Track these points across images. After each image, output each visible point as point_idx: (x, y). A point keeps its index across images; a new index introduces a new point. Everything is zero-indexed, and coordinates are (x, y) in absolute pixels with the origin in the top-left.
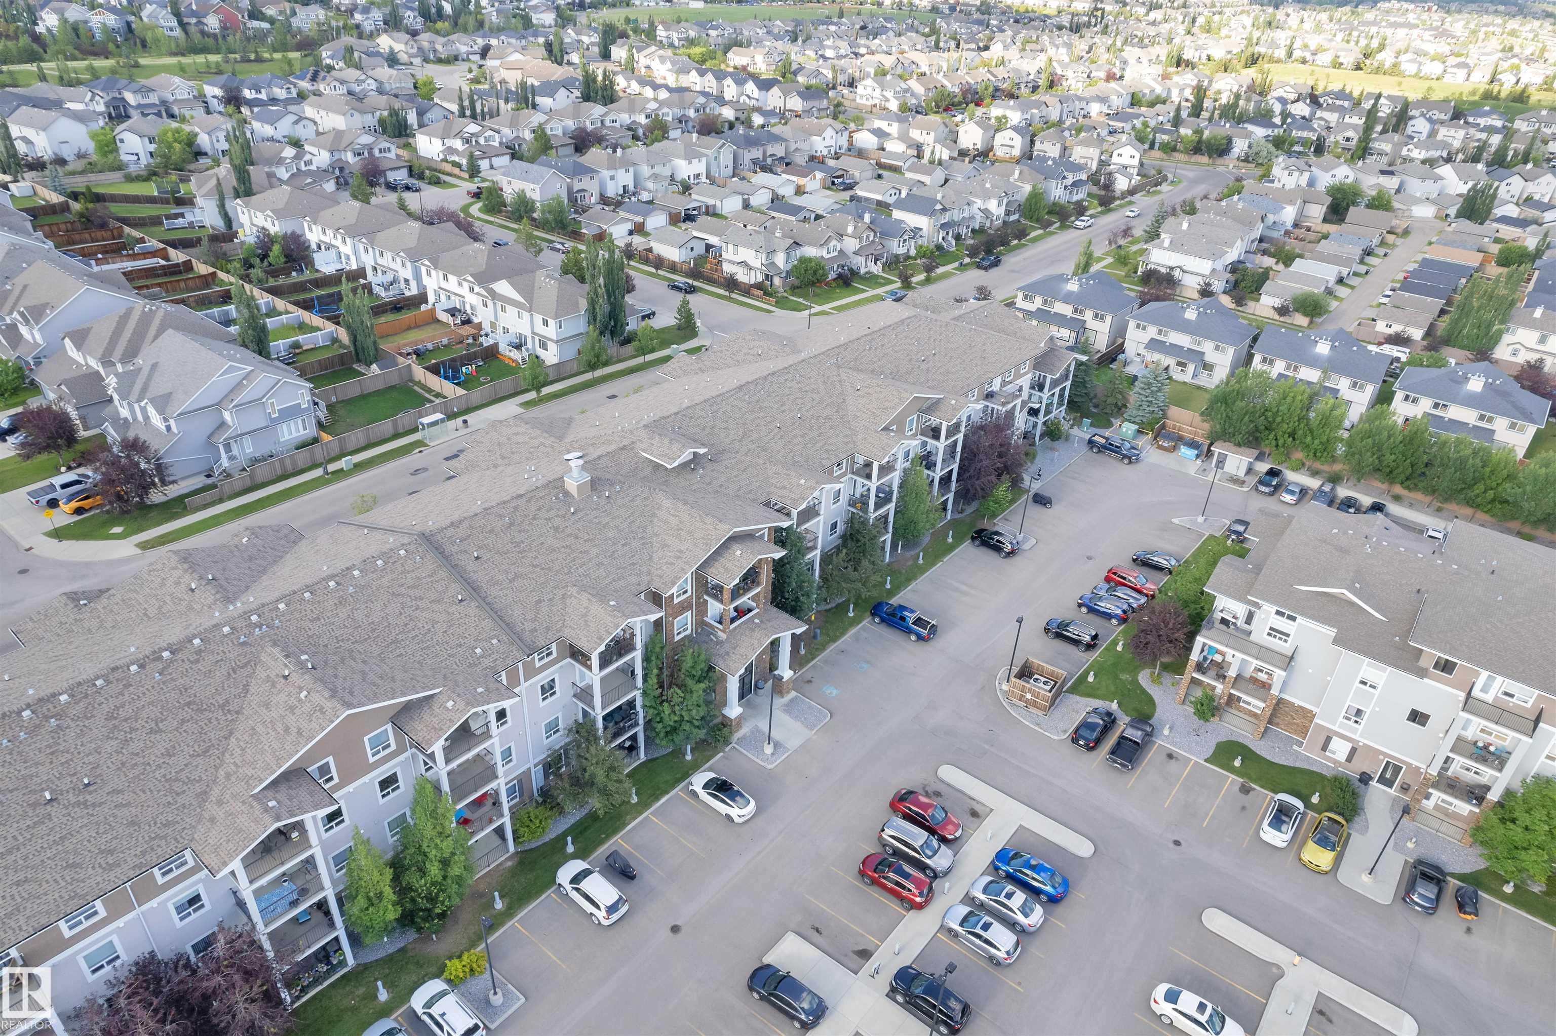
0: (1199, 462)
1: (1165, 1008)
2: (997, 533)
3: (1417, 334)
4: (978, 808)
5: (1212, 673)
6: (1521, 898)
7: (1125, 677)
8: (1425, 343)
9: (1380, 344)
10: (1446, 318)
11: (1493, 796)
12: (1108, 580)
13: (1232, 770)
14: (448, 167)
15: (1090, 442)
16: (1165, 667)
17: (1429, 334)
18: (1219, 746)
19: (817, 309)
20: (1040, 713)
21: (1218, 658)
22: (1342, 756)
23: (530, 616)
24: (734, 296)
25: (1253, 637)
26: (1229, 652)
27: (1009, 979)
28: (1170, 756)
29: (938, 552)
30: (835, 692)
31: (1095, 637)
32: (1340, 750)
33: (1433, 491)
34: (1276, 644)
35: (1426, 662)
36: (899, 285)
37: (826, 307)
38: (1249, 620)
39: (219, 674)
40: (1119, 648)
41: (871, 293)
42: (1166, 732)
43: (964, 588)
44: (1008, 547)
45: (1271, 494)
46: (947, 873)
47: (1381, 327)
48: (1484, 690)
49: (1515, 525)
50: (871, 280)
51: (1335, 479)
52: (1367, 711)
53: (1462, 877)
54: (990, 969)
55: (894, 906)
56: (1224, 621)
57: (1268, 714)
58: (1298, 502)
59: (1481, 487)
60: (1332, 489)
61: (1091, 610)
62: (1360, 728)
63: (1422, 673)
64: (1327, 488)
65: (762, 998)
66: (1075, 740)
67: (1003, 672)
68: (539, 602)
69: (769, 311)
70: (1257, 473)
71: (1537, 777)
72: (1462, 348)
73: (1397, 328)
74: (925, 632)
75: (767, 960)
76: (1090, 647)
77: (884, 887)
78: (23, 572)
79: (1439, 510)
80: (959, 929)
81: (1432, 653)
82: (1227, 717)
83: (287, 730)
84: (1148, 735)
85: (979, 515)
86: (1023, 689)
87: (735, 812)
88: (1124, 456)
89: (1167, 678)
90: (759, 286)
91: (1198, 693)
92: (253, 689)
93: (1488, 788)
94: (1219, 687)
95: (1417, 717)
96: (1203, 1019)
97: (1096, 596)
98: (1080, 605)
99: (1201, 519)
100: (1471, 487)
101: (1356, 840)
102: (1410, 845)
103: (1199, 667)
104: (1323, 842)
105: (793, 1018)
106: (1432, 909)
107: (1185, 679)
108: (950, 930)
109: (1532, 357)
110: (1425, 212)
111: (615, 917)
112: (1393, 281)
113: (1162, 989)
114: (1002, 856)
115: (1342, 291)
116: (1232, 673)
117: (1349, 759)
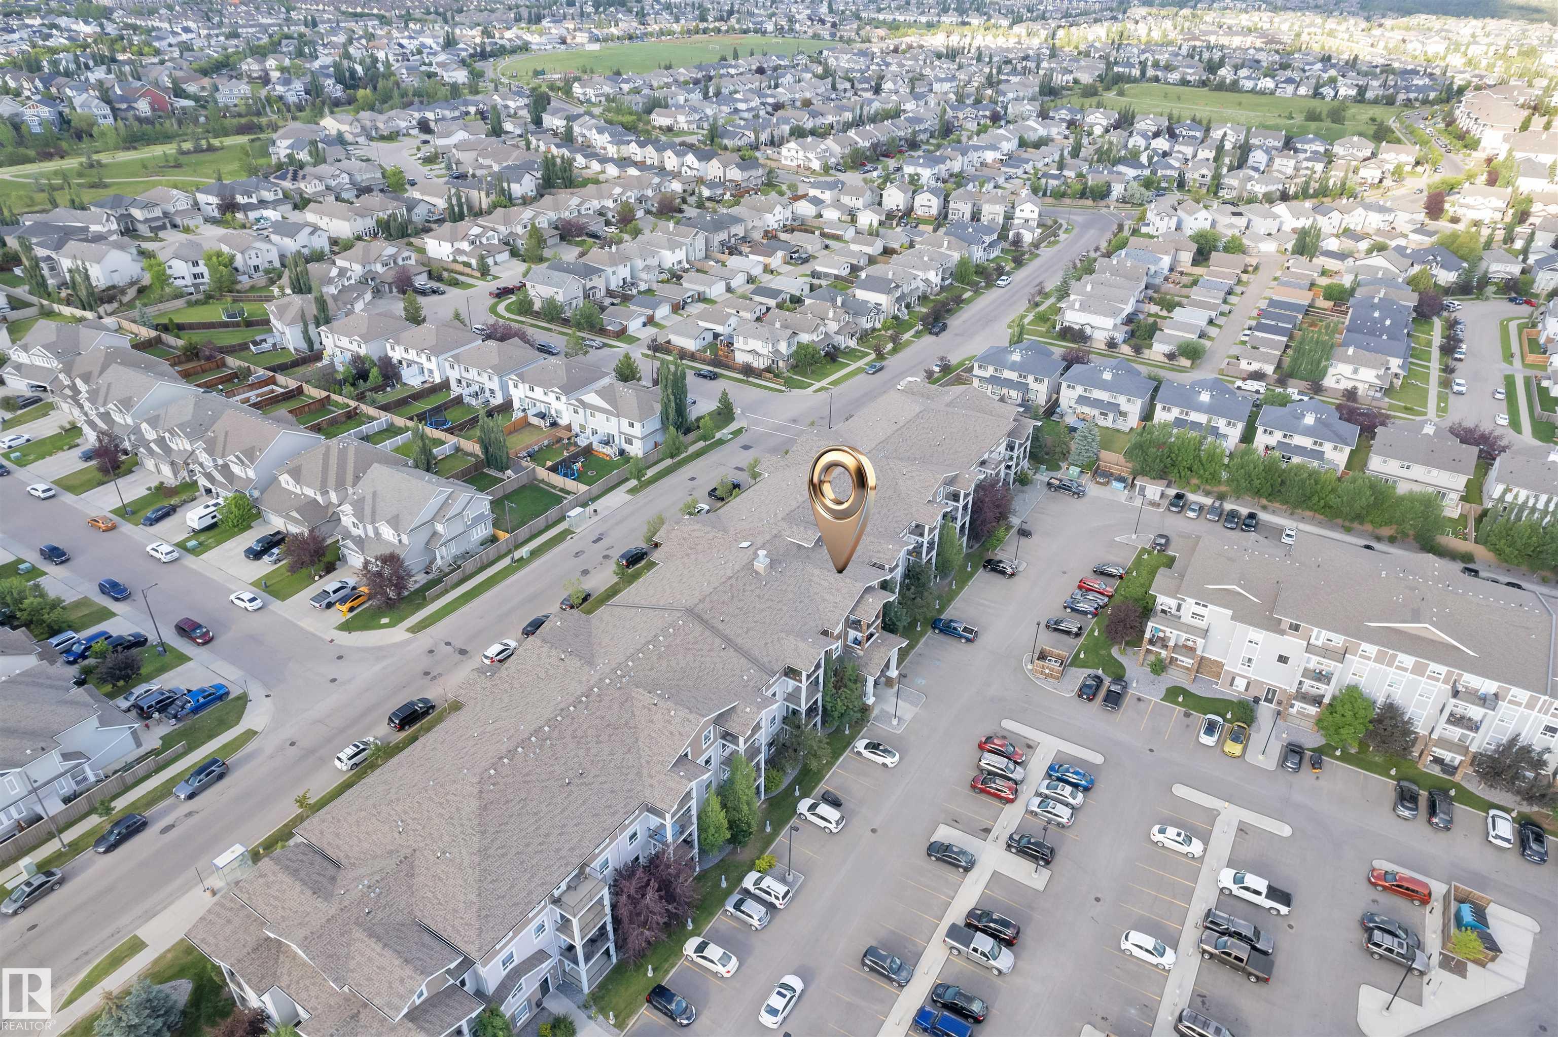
0: (1126, 492)
1: (1159, 837)
2: (1001, 562)
3: (1269, 369)
4: (1030, 743)
5: (1159, 644)
6: (1346, 758)
7: (1103, 652)
8: (1276, 376)
9: (1244, 379)
10: (1290, 352)
11: (1326, 701)
12: (1080, 587)
13: (1178, 704)
14: (460, 268)
15: (1049, 484)
16: (1127, 644)
17: (1279, 367)
18: (1168, 690)
19: (818, 385)
20: (1055, 681)
21: (1161, 635)
22: (1242, 688)
23: (764, 653)
24: (751, 379)
25: (1182, 620)
26: (1168, 630)
27: (1069, 834)
28: (1139, 699)
29: (964, 579)
30: (924, 682)
31: (1080, 629)
32: (1240, 684)
33: (1285, 502)
34: (1196, 622)
35: (1285, 626)
36: (873, 356)
37: (824, 383)
38: (1178, 610)
39: (616, 706)
40: (1096, 634)
41: (853, 366)
42: (1134, 685)
43: (986, 603)
44: (1009, 571)
45: (1179, 512)
46: (1022, 782)
47: (1244, 365)
48: (1317, 639)
49: (1340, 521)
50: (851, 354)
51: (1221, 497)
52: (1254, 659)
53: (1313, 750)
54: (1059, 830)
55: (996, 803)
56: (1163, 611)
57: (1196, 666)
58: (1198, 517)
59: (1316, 498)
60: (1221, 505)
61: (1073, 610)
62: (1251, 669)
63: (1282, 633)
64: (1217, 504)
65: (938, 859)
66: (1080, 696)
67: (1026, 657)
68: (766, 644)
69: (782, 391)
70: (1168, 496)
71: (1348, 687)
72: (1302, 379)
73: (1255, 366)
74: (971, 636)
75: (932, 840)
76: (1077, 635)
77: (989, 793)
78: (340, 658)
79: (1292, 514)
80: (1038, 810)
81: (1287, 621)
82: (1170, 671)
83: (671, 733)
84: (1125, 688)
85: (984, 548)
86: (1043, 667)
87: (889, 761)
88: (1074, 493)
89: (1130, 651)
90: (768, 370)
91: (1152, 658)
92: (637, 713)
93: (1323, 696)
94: (1164, 653)
95: (1283, 659)
96: (1180, 839)
97: (1074, 600)
98: (1065, 607)
99: (1134, 536)
100: (1309, 498)
101: (1254, 737)
102: (1284, 736)
103: (1151, 642)
104: (1236, 739)
105: (958, 866)
106: (1297, 770)
107: (1143, 649)
108: (1032, 812)
109: (1349, 385)
110: (1269, 247)
111: (840, 826)
112: (1250, 319)
113: (1156, 828)
114: (1051, 768)
115: (1213, 331)
116: (1171, 643)
117: (1246, 690)
